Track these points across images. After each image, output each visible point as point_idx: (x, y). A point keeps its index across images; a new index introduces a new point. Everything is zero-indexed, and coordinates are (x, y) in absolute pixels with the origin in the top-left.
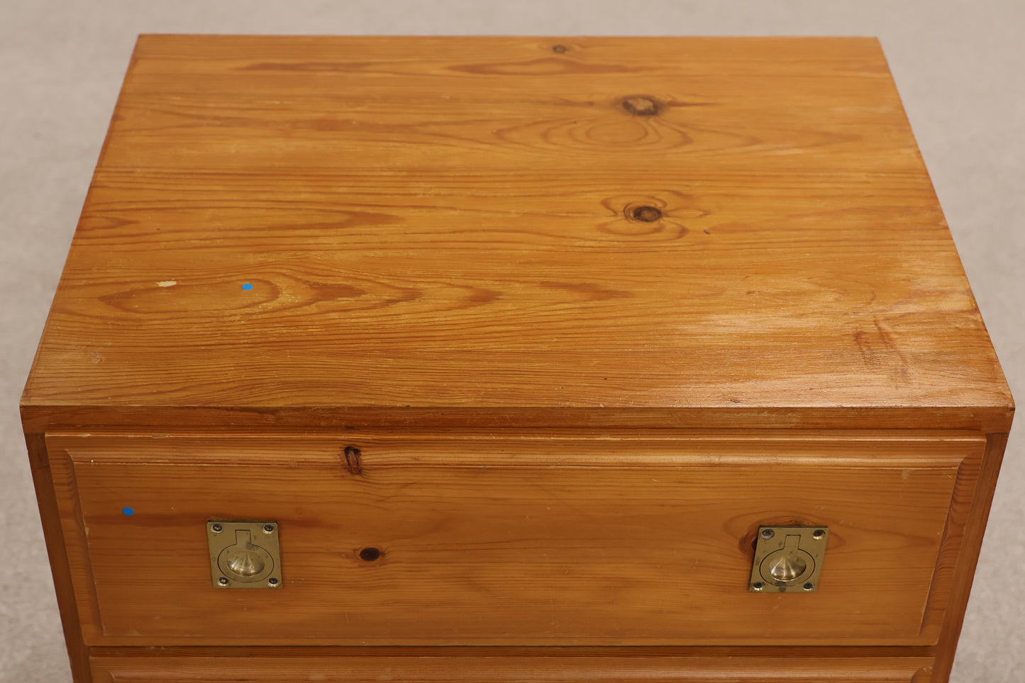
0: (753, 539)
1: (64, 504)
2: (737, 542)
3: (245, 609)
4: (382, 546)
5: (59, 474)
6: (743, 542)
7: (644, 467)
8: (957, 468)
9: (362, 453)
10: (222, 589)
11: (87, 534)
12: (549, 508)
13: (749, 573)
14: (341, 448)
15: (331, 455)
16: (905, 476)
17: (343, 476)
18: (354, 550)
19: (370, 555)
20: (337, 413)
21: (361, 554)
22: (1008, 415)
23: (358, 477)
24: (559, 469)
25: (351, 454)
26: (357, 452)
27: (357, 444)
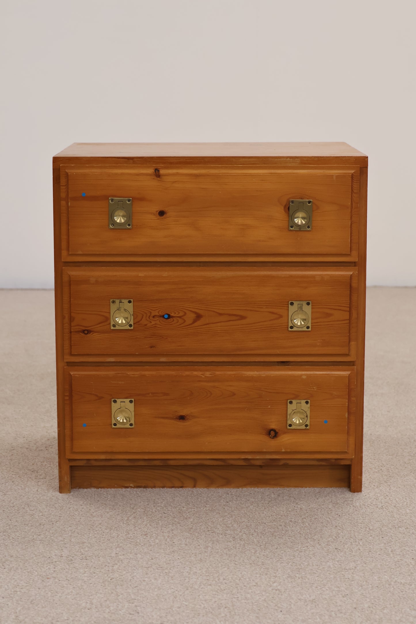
0: (288, 206)
1: (63, 195)
2: (283, 208)
3: (119, 240)
4: (165, 209)
5: (63, 181)
6: (285, 207)
7: (251, 175)
8: (351, 175)
9: (160, 171)
10: (112, 229)
11: (69, 205)
12: (220, 192)
13: (288, 222)
14: (154, 169)
15: (151, 171)
16: (334, 178)
17: (154, 178)
18: (157, 211)
19: (162, 213)
20: (152, 159)
21: (159, 213)
22: (366, 159)
23: (158, 179)
24: (223, 175)
25: (157, 171)
26: (158, 171)
27: (159, 168)
